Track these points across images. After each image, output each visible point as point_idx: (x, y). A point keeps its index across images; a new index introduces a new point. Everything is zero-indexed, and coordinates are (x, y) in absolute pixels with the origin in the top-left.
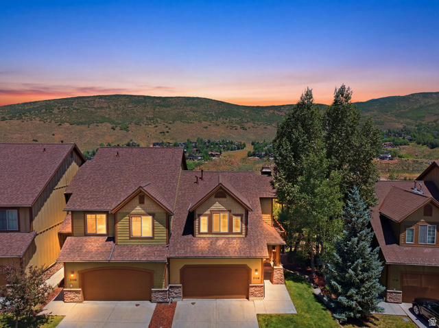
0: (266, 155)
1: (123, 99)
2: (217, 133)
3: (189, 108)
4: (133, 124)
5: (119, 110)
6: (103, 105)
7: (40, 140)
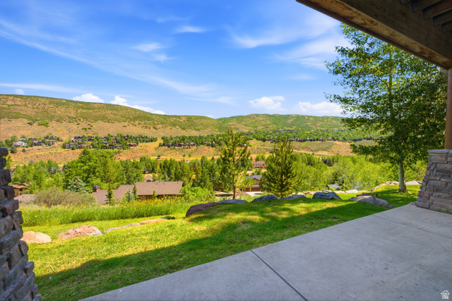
4: (53, 121)
5: (38, 108)
6: (19, 103)
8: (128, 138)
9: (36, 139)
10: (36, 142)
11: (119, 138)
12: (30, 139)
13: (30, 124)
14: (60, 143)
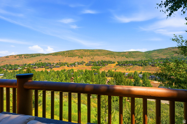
0: (121, 65)
1: (82, 50)
2: (107, 59)
3: (99, 52)
4: (84, 57)
5: (81, 53)
6: (77, 52)
7: (61, 61)
8: (105, 62)
9: (80, 63)
11: (102, 62)
13: (79, 58)
14: (85, 64)
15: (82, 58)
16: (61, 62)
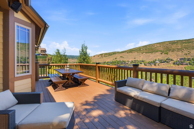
4: (170, 52)
5: (164, 47)
6: (158, 46)
7: (136, 58)
9: (163, 60)
10: (163, 61)
12: (161, 60)
13: (161, 54)
14: (172, 62)
15: (167, 54)
16: (136, 60)
